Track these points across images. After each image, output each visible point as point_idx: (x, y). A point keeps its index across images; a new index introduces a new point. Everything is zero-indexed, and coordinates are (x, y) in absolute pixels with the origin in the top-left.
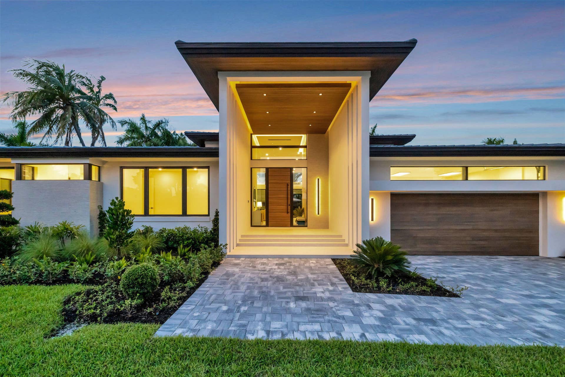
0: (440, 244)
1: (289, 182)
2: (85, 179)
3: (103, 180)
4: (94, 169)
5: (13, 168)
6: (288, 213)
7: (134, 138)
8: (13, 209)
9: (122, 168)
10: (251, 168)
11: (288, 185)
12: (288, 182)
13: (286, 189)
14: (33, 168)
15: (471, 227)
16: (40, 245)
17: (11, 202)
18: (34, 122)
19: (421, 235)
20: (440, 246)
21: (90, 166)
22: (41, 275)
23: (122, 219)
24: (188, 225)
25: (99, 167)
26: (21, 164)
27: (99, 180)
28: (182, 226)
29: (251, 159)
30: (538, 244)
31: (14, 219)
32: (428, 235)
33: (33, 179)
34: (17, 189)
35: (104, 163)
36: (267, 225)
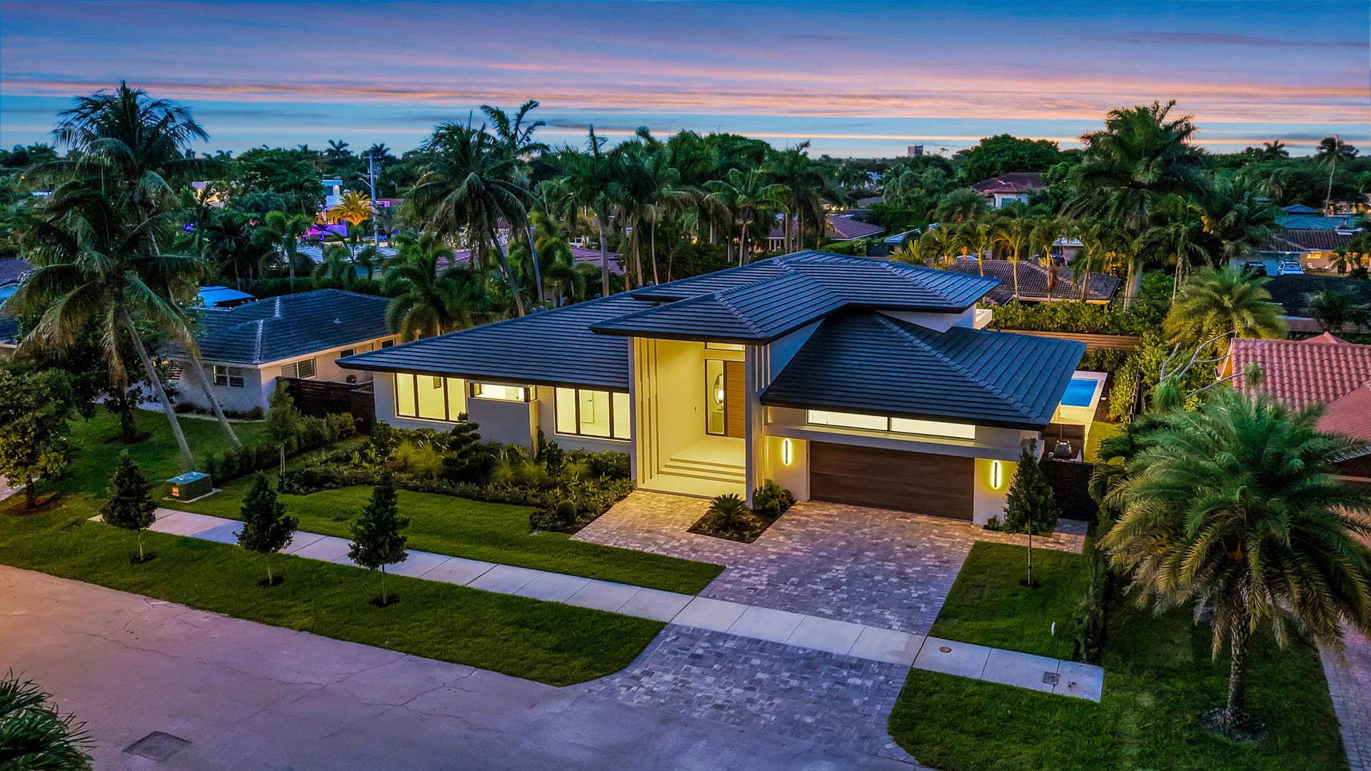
9: (556, 388)
10: (706, 360)
36: (726, 435)
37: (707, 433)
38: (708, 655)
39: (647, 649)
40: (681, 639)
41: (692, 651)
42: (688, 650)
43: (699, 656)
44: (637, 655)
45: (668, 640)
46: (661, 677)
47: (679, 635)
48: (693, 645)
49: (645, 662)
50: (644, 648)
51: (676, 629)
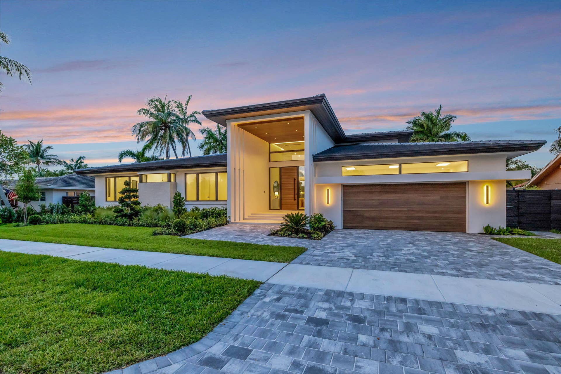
0: (382, 222)
1: (296, 177)
2: (168, 181)
3: (177, 181)
4: (172, 175)
5: (138, 176)
6: (295, 200)
7: (210, 143)
8: (138, 197)
9: (186, 174)
10: (270, 168)
11: (295, 179)
12: (294, 177)
13: (293, 182)
14: (146, 176)
15: (406, 209)
16: (148, 213)
17: (137, 194)
18: (148, 141)
19: (367, 215)
20: (381, 223)
21: (170, 174)
22: (148, 224)
23: (179, 202)
24: (217, 206)
25: (175, 174)
26: (141, 174)
27: (175, 182)
28: (214, 207)
29: (270, 161)
30: (466, 223)
31: (139, 202)
32: (373, 214)
33: (146, 182)
34: (140, 187)
35: (178, 171)
36: (281, 209)
37: (270, 209)
38: (336, 319)
39: (237, 312)
40: (286, 299)
41: (307, 314)
42: (302, 312)
43: (324, 322)
44: (221, 319)
45: (267, 300)
46: (266, 360)
47: (281, 295)
48: (306, 306)
49: (234, 332)
50: (233, 309)
51: (276, 289)
